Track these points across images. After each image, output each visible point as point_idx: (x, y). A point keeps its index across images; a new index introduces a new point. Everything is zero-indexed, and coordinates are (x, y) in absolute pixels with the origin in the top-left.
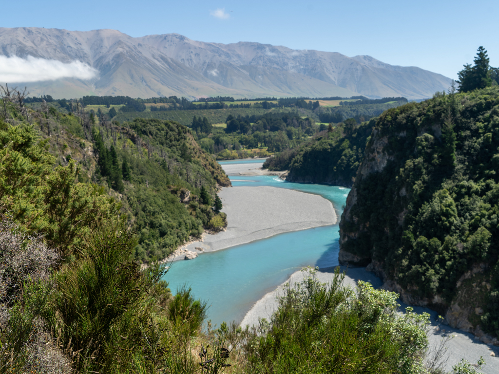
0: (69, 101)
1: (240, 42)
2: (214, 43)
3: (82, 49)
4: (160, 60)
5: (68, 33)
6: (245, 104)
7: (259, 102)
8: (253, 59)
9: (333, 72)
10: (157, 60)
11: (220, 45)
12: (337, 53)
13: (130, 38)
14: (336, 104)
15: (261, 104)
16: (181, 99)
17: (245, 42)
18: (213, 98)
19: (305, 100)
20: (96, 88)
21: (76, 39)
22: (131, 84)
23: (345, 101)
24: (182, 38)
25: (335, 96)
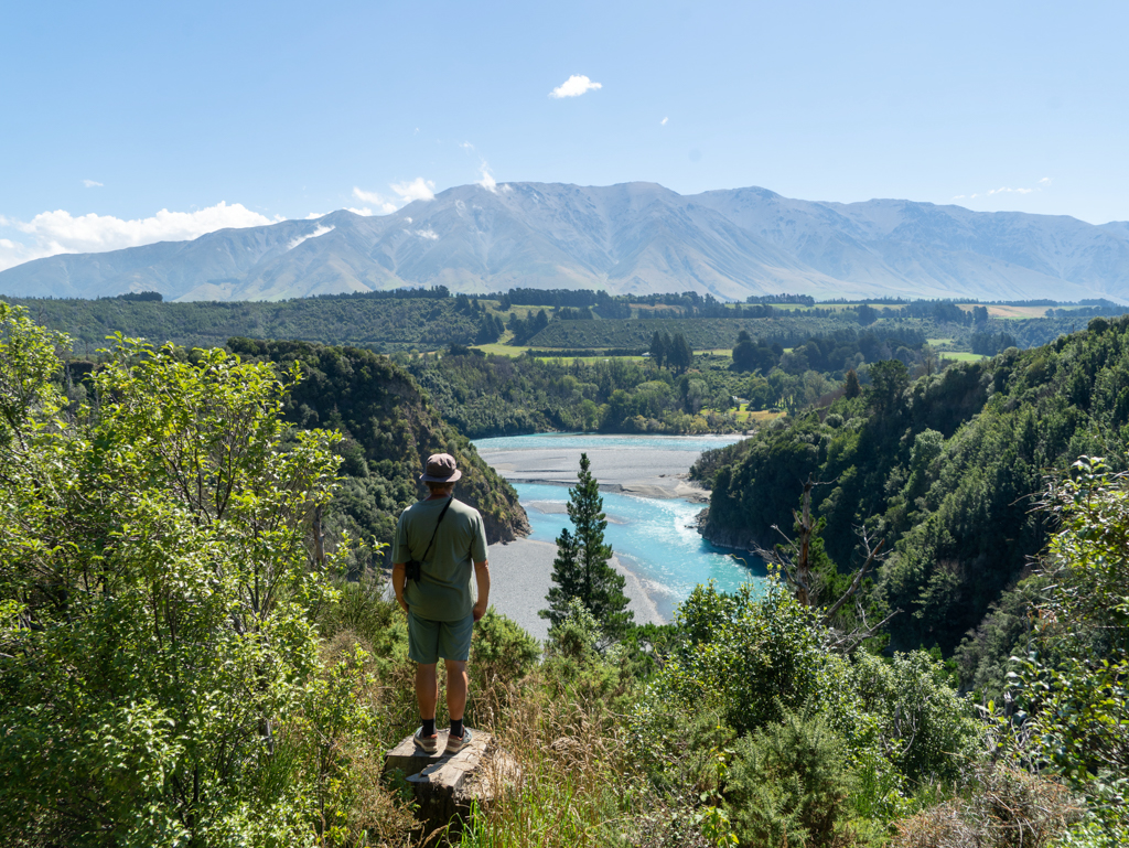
0: (471, 297)
1: (873, 200)
2: (825, 203)
3: (596, 215)
4: (723, 231)
5: (578, 190)
6: (823, 310)
7: (852, 306)
8: (896, 230)
9: (1056, 253)
10: (717, 231)
11: (836, 205)
12: (1068, 217)
13: (675, 195)
14: (1040, 313)
15: (855, 309)
16: (705, 297)
17: (882, 200)
18: (772, 297)
19: (960, 306)
20: (610, 277)
21: (589, 199)
22: (666, 272)
23: (1059, 308)
24: (767, 194)
25: (1041, 298)
